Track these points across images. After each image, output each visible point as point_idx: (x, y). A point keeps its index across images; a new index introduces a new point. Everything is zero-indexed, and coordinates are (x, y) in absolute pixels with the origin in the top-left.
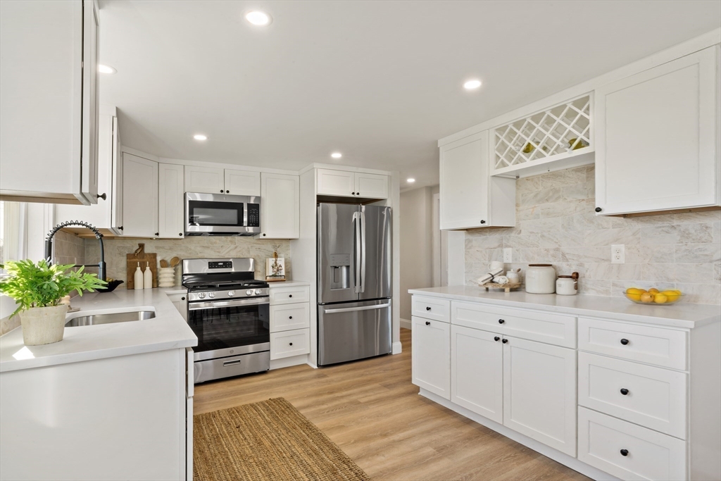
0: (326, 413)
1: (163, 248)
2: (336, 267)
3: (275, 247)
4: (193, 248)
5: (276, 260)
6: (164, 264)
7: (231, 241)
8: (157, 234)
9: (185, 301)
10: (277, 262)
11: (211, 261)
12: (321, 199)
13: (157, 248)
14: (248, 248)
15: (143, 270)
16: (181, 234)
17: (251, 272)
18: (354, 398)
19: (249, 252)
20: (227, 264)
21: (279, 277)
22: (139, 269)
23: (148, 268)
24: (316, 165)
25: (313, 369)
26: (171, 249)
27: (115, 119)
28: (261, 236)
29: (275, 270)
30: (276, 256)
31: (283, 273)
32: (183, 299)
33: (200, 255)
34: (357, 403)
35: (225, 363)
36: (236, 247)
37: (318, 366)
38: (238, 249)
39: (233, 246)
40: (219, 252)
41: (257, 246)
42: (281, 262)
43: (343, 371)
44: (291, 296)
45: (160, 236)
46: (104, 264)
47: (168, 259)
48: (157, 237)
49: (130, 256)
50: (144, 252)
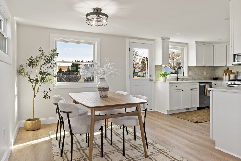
1: (234, 69)
6: (233, 74)
8: (226, 65)
13: (232, 69)
16: (232, 65)
22: (224, 75)
26: (236, 69)
27: (196, 44)
32: (227, 83)
45: (228, 65)
46: (183, 73)
47: (235, 72)
48: (226, 66)
49: (224, 71)
50: (228, 70)
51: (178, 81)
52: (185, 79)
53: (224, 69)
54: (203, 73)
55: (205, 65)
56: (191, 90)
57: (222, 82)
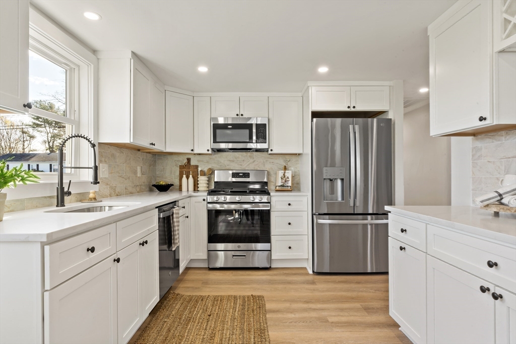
0: (287, 324)
1: (202, 161)
2: (331, 180)
3: (285, 161)
4: (222, 161)
5: (285, 173)
6: (203, 173)
7: (250, 157)
8: (192, 150)
9: (206, 202)
10: (286, 174)
11: (234, 171)
12: (315, 115)
13: (199, 161)
14: (264, 162)
15: (188, 178)
16: (208, 150)
17: (265, 182)
18: (325, 314)
19: (264, 165)
20: (246, 175)
21: (287, 187)
22: (184, 176)
23: (191, 176)
24: (309, 83)
25: (308, 274)
26: (208, 162)
27: (132, 60)
28: (270, 152)
29: (284, 181)
30: (285, 168)
31: (290, 184)
32: (204, 200)
33: (227, 167)
34: (325, 321)
35: (233, 256)
36: (254, 161)
37: (313, 272)
38: (256, 163)
39: (252, 160)
40: (241, 165)
41: (272, 161)
42: (289, 174)
43: (335, 282)
44: (289, 204)
45: (195, 152)
47: (206, 169)
48: (192, 152)
49: (181, 167)
50: (190, 164)
51: (63, 205)
52: (91, 195)
53: (178, 161)
54: (135, 173)
55: (152, 144)
56: (143, 244)
57: (192, 198)
